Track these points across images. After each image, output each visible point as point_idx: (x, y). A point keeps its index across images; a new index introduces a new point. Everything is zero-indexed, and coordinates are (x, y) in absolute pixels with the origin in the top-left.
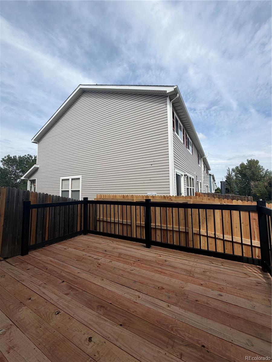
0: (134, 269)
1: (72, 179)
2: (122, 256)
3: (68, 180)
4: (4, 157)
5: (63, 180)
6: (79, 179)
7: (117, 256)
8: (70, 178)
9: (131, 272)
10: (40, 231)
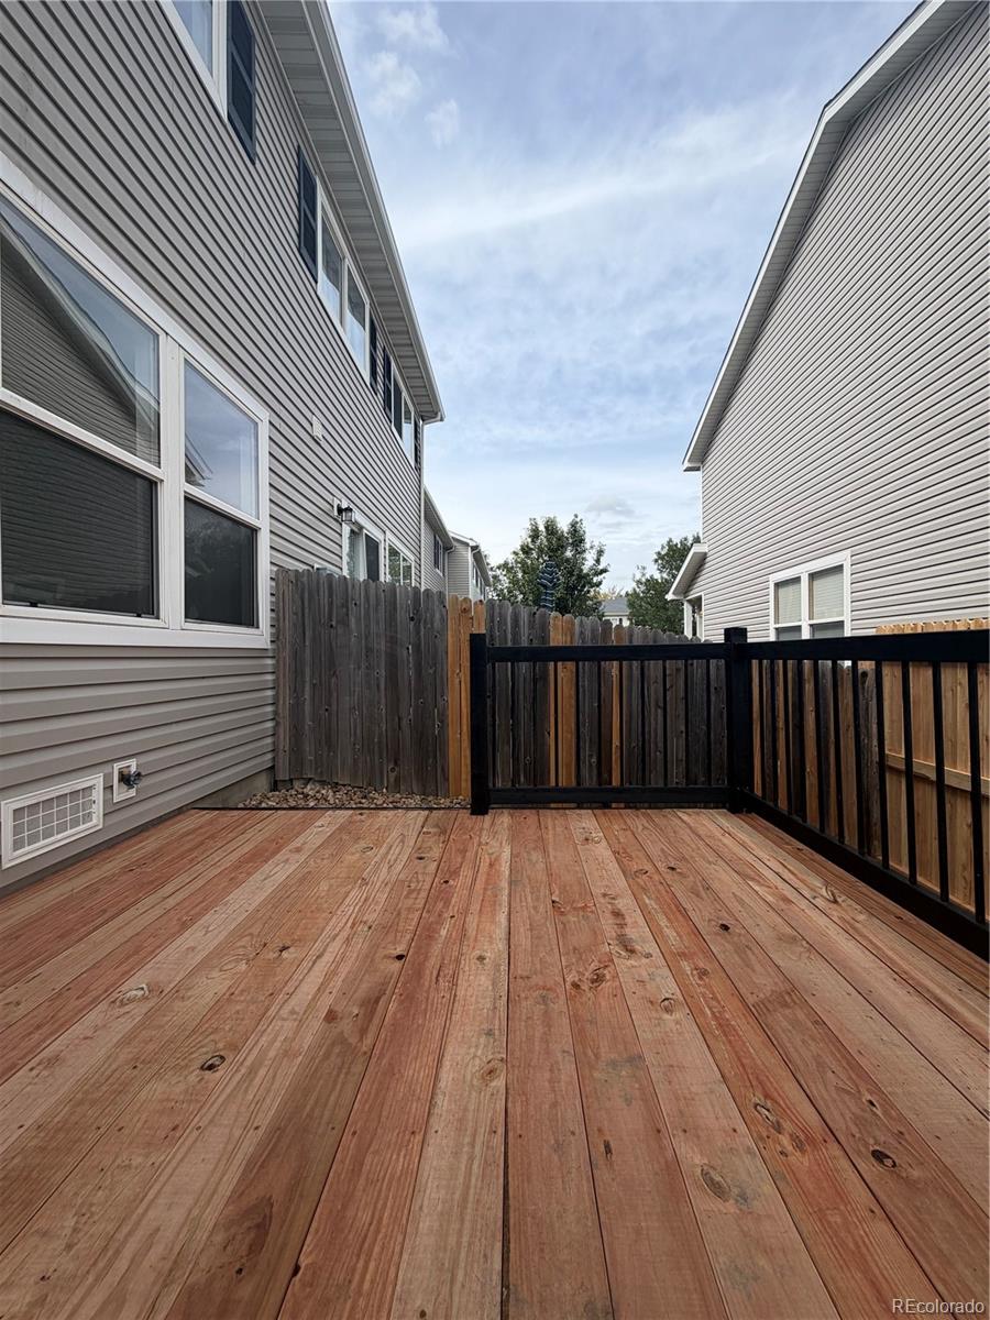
0: (743, 1197)
1: (813, 576)
2: (780, 1020)
3: (797, 580)
4: (659, 549)
5: (778, 585)
6: (839, 569)
7: (751, 1000)
8: (803, 571)
9: (693, 1192)
10: (591, 756)
